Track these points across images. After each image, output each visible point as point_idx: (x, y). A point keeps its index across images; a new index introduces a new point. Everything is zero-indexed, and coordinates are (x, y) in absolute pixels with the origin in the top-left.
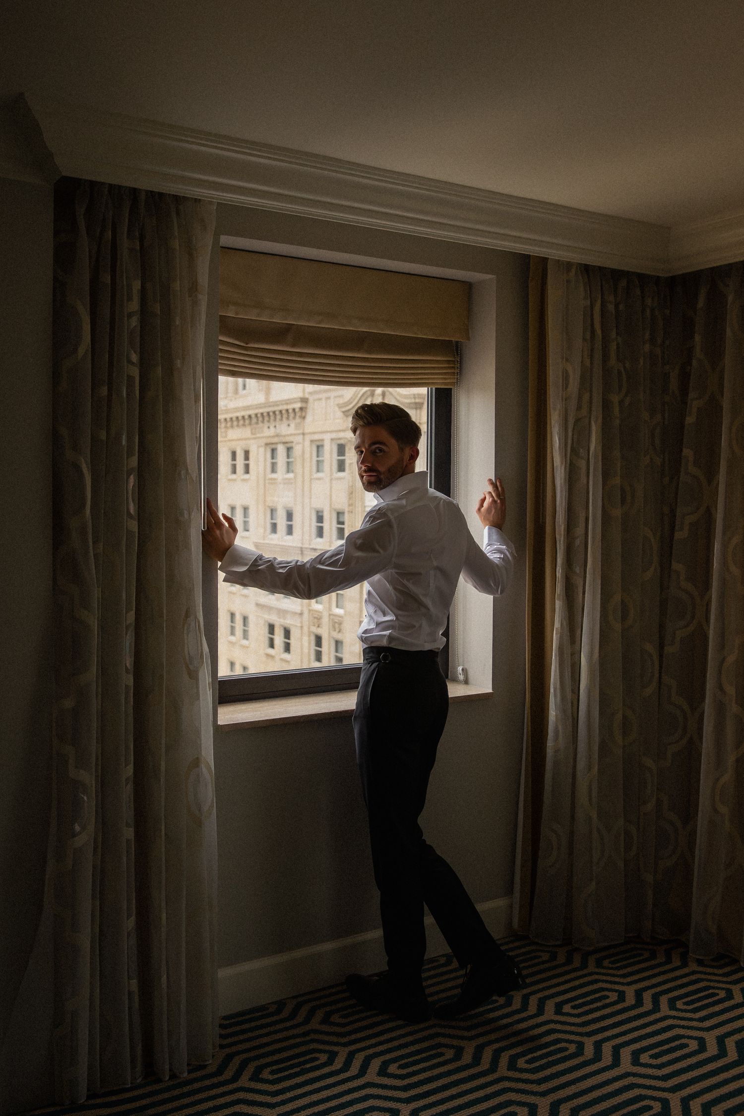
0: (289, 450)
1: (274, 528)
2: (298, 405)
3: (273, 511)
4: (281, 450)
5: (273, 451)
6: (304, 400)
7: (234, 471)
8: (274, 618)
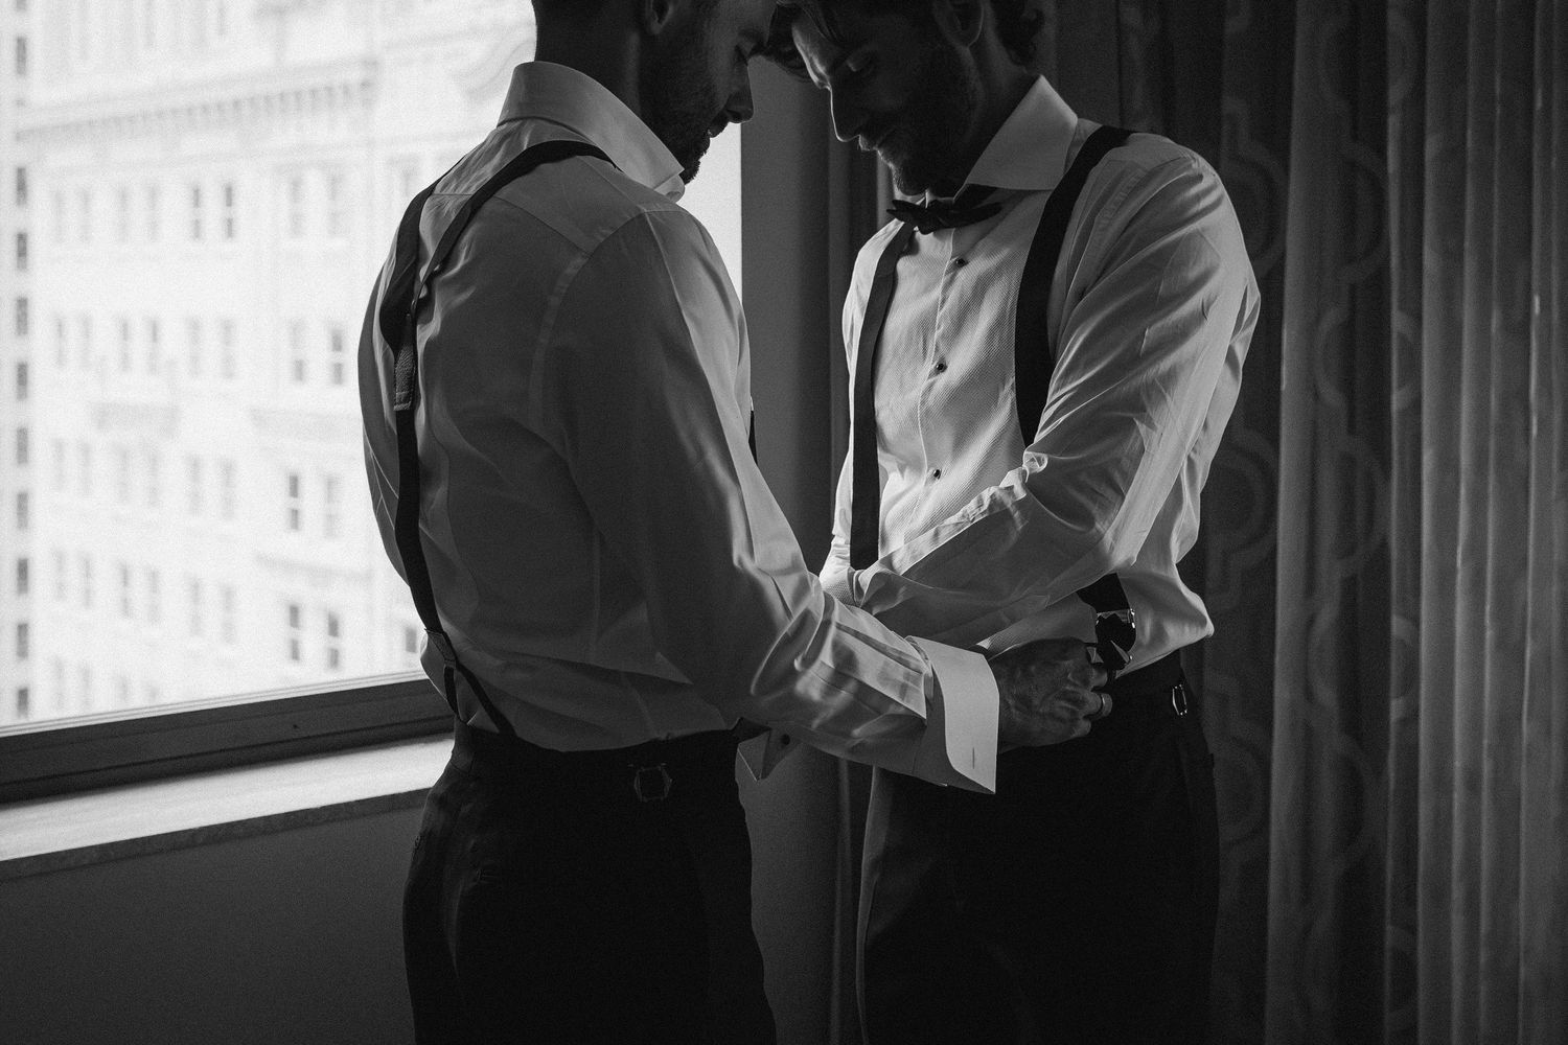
0: (335, 183)
1: (299, 370)
2: (355, 76)
3: (296, 330)
4: (315, 183)
5: (296, 186)
6: (371, 63)
7: (197, 230)
8: (299, 589)
